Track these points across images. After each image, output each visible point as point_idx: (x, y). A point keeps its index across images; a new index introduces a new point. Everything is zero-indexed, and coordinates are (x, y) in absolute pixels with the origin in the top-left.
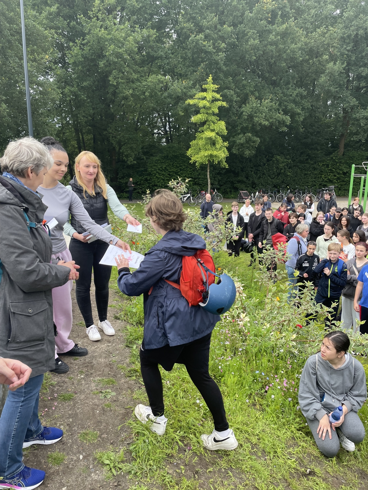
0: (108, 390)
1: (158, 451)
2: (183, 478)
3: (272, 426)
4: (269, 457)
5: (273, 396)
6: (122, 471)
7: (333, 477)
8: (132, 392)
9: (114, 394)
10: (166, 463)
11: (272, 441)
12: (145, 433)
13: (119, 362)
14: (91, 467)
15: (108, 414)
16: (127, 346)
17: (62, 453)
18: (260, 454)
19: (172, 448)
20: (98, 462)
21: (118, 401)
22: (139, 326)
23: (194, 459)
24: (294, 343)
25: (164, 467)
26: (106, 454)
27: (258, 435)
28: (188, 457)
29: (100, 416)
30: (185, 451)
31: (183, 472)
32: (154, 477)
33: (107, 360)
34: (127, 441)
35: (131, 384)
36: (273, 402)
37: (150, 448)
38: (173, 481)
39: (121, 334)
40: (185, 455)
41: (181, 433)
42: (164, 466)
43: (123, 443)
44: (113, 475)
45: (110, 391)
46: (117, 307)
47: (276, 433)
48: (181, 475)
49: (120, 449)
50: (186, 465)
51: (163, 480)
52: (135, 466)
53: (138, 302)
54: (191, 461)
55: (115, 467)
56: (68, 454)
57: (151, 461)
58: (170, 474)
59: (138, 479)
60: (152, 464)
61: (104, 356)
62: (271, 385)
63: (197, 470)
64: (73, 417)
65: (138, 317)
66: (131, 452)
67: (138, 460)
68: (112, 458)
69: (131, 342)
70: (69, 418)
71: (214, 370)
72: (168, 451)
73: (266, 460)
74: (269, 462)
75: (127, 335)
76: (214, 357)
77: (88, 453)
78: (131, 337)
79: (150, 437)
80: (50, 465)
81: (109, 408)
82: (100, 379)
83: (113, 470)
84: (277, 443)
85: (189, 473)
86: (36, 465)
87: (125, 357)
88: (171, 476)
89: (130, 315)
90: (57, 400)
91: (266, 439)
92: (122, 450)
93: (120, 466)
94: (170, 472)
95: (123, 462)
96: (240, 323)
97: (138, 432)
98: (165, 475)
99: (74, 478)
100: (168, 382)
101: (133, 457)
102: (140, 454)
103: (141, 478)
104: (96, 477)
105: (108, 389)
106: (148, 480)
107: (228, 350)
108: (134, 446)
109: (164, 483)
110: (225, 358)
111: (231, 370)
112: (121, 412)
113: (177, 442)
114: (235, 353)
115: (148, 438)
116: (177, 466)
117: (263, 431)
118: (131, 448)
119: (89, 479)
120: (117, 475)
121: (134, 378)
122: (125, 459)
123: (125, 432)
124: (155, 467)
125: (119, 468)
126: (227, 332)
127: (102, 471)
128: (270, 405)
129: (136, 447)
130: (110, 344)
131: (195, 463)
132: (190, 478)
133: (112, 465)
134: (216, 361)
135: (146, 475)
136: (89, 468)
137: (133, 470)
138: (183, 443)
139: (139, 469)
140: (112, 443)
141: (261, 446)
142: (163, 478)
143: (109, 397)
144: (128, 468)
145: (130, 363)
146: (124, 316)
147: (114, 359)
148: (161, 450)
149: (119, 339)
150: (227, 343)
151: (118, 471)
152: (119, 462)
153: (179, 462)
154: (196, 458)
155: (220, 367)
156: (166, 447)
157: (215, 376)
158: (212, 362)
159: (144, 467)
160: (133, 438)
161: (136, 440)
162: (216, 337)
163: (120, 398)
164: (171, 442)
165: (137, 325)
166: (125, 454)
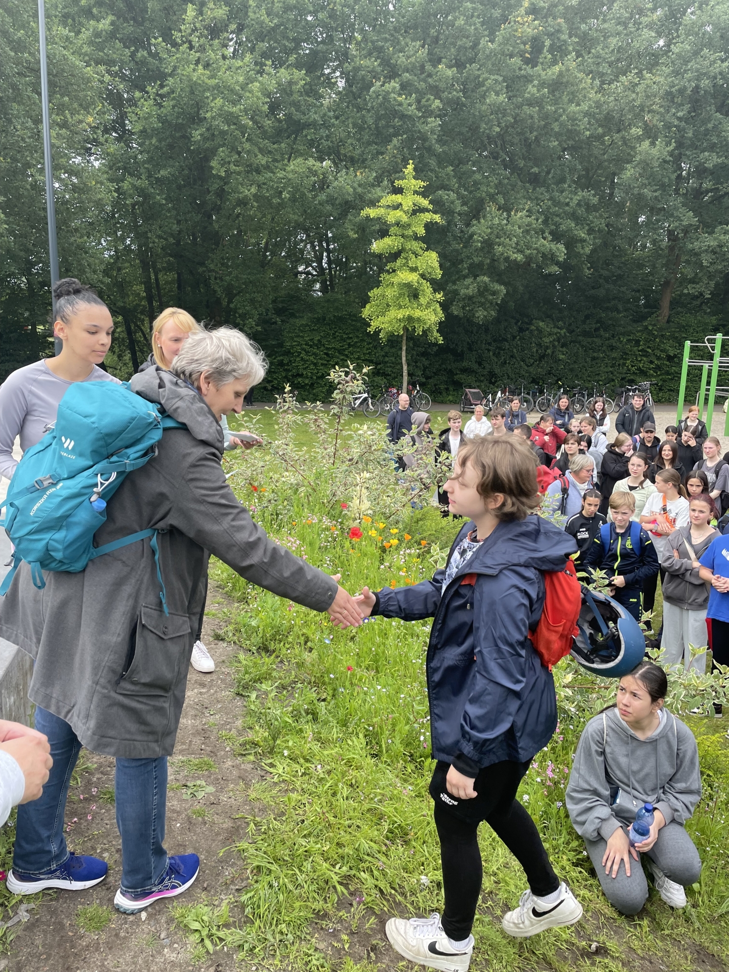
0: (198, 782)
1: (297, 904)
2: (348, 959)
5: (526, 797)
6: (225, 944)
7: (643, 958)
8: (248, 786)
9: (211, 789)
10: (314, 929)
12: (273, 868)
13: (222, 727)
14: (162, 936)
15: (198, 830)
16: (238, 694)
17: (105, 907)
18: (499, 912)
19: (325, 899)
20: (178, 926)
21: (219, 804)
22: (263, 654)
23: (368, 920)
24: (569, 692)
25: (308, 937)
26: (193, 911)
27: (495, 874)
28: (357, 917)
29: (181, 834)
30: (351, 905)
31: (346, 946)
32: (288, 957)
33: (198, 722)
34: (236, 885)
35: (246, 770)
37: (281, 897)
38: (325, 964)
39: (227, 670)
40: (349, 912)
41: (344, 868)
42: (309, 934)
43: (227, 889)
44: (208, 952)
45: (204, 783)
46: (220, 615)
48: (343, 952)
49: (222, 900)
50: (352, 933)
51: (307, 964)
52: (250, 934)
53: (262, 607)
54: (364, 924)
55: (210, 936)
57: (284, 925)
58: (321, 951)
59: (256, 961)
60: (285, 930)
61: (193, 712)
63: (374, 942)
65: (260, 635)
66: (243, 907)
67: (257, 923)
68: (205, 918)
69: (245, 687)
71: (410, 743)
72: (318, 905)
75: (238, 671)
76: (411, 717)
77: (157, 908)
78: (247, 676)
79: (282, 876)
80: (82, 931)
81: (200, 819)
82: (184, 759)
83: (207, 942)
85: (358, 948)
86: (53, 930)
87: (234, 716)
88: (322, 955)
89: (246, 632)
90: (96, 802)
91: (512, 882)
92: (226, 902)
93: (221, 934)
94: (322, 946)
95: (227, 926)
97: (258, 867)
98: (310, 952)
99: (128, 956)
100: (319, 767)
101: (247, 916)
102: (262, 910)
103: (263, 959)
104: (173, 956)
105: (199, 779)
106: (276, 962)
108: (249, 895)
109: (308, 968)
112: (225, 826)
113: (334, 887)
115: (277, 878)
116: (335, 934)
117: (506, 865)
118: (244, 898)
119: (159, 959)
120: (215, 952)
121: (252, 758)
122: (231, 919)
123: (232, 866)
124: (290, 936)
125: (218, 938)
127: (186, 944)
129: (253, 896)
130: (204, 690)
131: (371, 929)
132: (361, 958)
133: (205, 933)
134: (415, 725)
135: (272, 953)
136: (159, 937)
137: (247, 942)
138: (347, 889)
139: (259, 940)
140: (206, 889)
141: (502, 895)
142: (307, 959)
143: (200, 795)
144: (237, 937)
145: (244, 729)
146: (234, 635)
147: (212, 720)
148: (302, 903)
149: (221, 679)
151: (216, 945)
152: (219, 926)
153: (339, 927)
154: (373, 920)
155: (422, 738)
156: (314, 898)
157: (411, 756)
158: (407, 727)
159: (269, 937)
160: (248, 878)
161: (253, 882)
162: (415, 678)
163: (224, 798)
164: (324, 887)
165: (258, 653)
166: (231, 910)
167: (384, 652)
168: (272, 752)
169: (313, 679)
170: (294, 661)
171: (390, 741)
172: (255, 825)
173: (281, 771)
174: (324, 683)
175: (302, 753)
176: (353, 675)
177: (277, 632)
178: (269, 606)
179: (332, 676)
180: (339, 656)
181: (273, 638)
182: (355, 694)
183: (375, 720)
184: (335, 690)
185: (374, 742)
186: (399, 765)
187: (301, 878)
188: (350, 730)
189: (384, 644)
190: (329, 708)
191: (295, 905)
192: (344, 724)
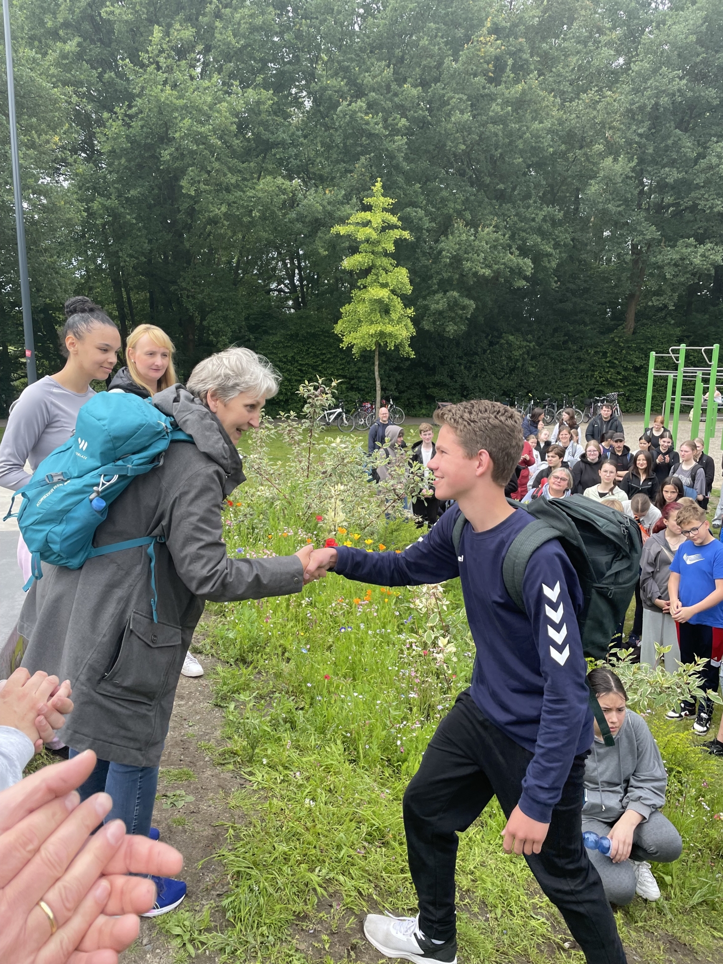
0: (178, 792)
1: (278, 907)
2: (328, 958)
3: (500, 854)
4: (493, 915)
6: (207, 948)
8: (227, 794)
9: (190, 798)
10: (294, 930)
11: (499, 883)
12: (253, 873)
13: (201, 737)
14: (145, 942)
15: (179, 838)
16: (216, 705)
18: (476, 910)
20: (160, 932)
21: (198, 812)
22: (241, 665)
23: (348, 920)
25: (289, 938)
26: (175, 916)
27: (472, 873)
28: (337, 918)
30: (331, 906)
31: (327, 946)
32: (270, 958)
33: (177, 733)
34: (216, 891)
35: (225, 779)
37: (262, 901)
39: (205, 682)
40: (329, 913)
41: (324, 871)
42: (290, 935)
43: (208, 894)
44: (190, 956)
45: (183, 793)
47: (507, 868)
48: (323, 952)
49: (203, 905)
50: (332, 934)
52: (231, 937)
53: (239, 620)
54: (344, 924)
55: (192, 941)
57: (265, 928)
58: (302, 951)
59: (238, 963)
60: (266, 933)
63: (354, 941)
65: (238, 647)
66: (224, 911)
67: (239, 926)
68: (187, 923)
69: (224, 698)
71: (387, 748)
72: (299, 907)
73: (487, 920)
74: (493, 923)
75: (216, 683)
76: (388, 722)
78: (225, 687)
79: (262, 880)
81: (180, 827)
83: (189, 947)
84: (509, 886)
85: (338, 948)
87: (212, 727)
88: (303, 955)
89: (224, 644)
91: (488, 880)
92: (208, 906)
93: (203, 938)
94: (302, 946)
95: (208, 930)
96: (438, 656)
97: (238, 872)
98: (291, 953)
100: (298, 774)
101: (228, 921)
102: (243, 914)
103: (245, 961)
104: (155, 961)
105: (179, 789)
106: (258, 963)
107: (415, 709)
108: (230, 899)
110: (409, 724)
111: (420, 748)
112: (205, 833)
113: (314, 890)
114: (428, 715)
116: (315, 935)
117: (483, 864)
118: (225, 902)
120: (197, 956)
121: (231, 767)
122: (213, 924)
123: (213, 872)
124: (271, 938)
125: (200, 942)
126: (413, 674)
127: (168, 949)
128: (495, 815)
129: (234, 900)
130: (182, 703)
131: (351, 929)
132: (341, 957)
133: (186, 937)
134: (392, 730)
135: (254, 955)
136: (141, 943)
137: (228, 945)
138: (327, 891)
139: (241, 943)
141: (480, 893)
142: (287, 959)
143: (180, 804)
144: (219, 941)
145: (223, 739)
146: (212, 647)
147: (191, 731)
148: (283, 906)
149: (200, 692)
150: (412, 695)
151: (198, 949)
152: (200, 931)
153: (318, 927)
154: (352, 919)
155: (399, 743)
156: (294, 900)
157: (389, 760)
158: (384, 733)
159: (251, 939)
160: (229, 883)
161: (234, 887)
162: (391, 684)
163: (203, 807)
164: (304, 890)
165: (236, 664)
166: (212, 915)
167: (360, 660)
168: (251, 760)
169: (291, 689)
170: (271, 672)
171: (367, 747)
172: (235, 831)
173: (260, 779)
174: (302, 693)
175: (280, 761)
176: (331, 683)
177: (255, 644)
178: (246, 618)
179: (309, 685)
180: (316, 665)
181: (251, 650)
182: (333, 702)
183: (352, 726)
184: (312, 698)
185: (351, 748)
186: (377, 770)
187: (281, 881)
188: (328, 736)
189: (361, 652)
190: (307, 716)
191: (275, 908)
192: (322, 731)
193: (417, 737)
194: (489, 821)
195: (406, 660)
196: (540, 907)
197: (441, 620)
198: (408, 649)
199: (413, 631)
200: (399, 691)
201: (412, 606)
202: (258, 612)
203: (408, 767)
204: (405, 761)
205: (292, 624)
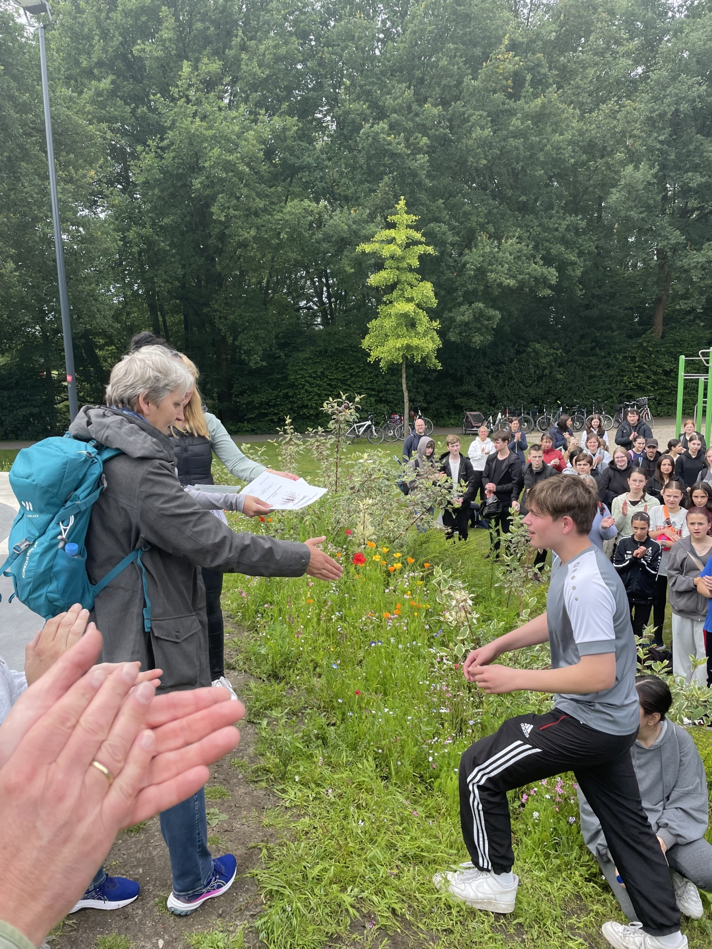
0: (212, 810)
1: (310, 928)
3: (536, 873)
4: (529, 936)
5: (536, 814)
8: (260, 812)
9: (224, 817)
11: (535, 903)
12: (286, 893)
16: (250, 722)
17: (123, 936)
18: (512, 931)
19: (338, 922)
21: (232, 831)
22: (273, 681)
23: (381, 943)
26: (209, 937)
28: (370, 939)
30: (364, 927)
34: (250, 911)
35: (258, 797)
36: (537, 825)
37: (294, 922)
40: (363, 934)
41: (356, 891)
43: (242, 914)
45: (217, 811)
46: (231, 645)
47: (543, 887)
49: (237, 926)
53: (271, 635)
54: (377, 946)
56: (135, 937)
62: (532, 793)
64: (145, 865)
65: (270, 663)
66: (257, 932)
67: (272, 947)
68: (221, 944)
69: (257, 715)
70: (137, 866)
71: (420, 765)
72: (332, 929)
73: (523, 941)
74: (529, 944)
75: (249, 699)
76: (419, 738)
77: (174, 936)
78: (258, 703)
79: (295, 900)
81: (214, 846)
84: (544, 907)
87: (246, 744)
89: (256, 660)
91: (525, 899)
92: (241, 927)
97: (272, 891)
100: (330, 791)
101: (262, 942)
102: (276, 935)
105: (213, 807)
107: (446, 725)
108: (263, 920)
110: (441, 740)
111: (452, 764)
112: (238, 852)
113: (347, 910)
114: (461, 730)
115: (290, 902)
118: (258, 923)
121: (264, 784)
122: (246, 945)
123: (246, 892)
126: (444, 688)
128: (530, 832)
129: (267, 921)
134: (424, 746)
138: (360, 911)
140: (221, 915)
143: (214, 822)
145: (256, 756)
146: (245, 663)
148: (316, 927)
150: (445, 710)
154: (386, 941)
155: (431, 759)
156: (326, 920)
157: (421, 777)
158: (416, 749)
160: (262, 903)
161: (267, 907)
162: (422, 699)
163: (237, 825)
164: (337, 911)
165: (269, 680)
166: (246, 936)
167: (391, 675)
168: (283, 778)
169: (322, 705)
170: (303, 687)
171: (399, 763)
172: (268, 850)
173: (292, 796)
174: (333, 708)
175: (313, 778)
176: (362, 699)
177: (287, 659)
178: (278, 634)
179: (340, 701)
180: (347, 681)
181: (283, 665)
182: (364, 717)
183: (383, 743)
184: (344, 714)
185: (383, 764)
186: (409, 786)
187: (313, 901)
188: (360, 753)
189: (391, 667)
190: (339, 732)
191: (308, 929)
192: (354, 747)
193: (449, 753)
194: (524, 839)
195: (437, 674)
196: (578, 928)
197: (471, 631)
198: (439, 663)
199: (443, 644)
200: (430, 706)
201: (442, 619)
202: (290, 626)
203: (441, 783)
204: (437, 777)
205: (323, 638)
